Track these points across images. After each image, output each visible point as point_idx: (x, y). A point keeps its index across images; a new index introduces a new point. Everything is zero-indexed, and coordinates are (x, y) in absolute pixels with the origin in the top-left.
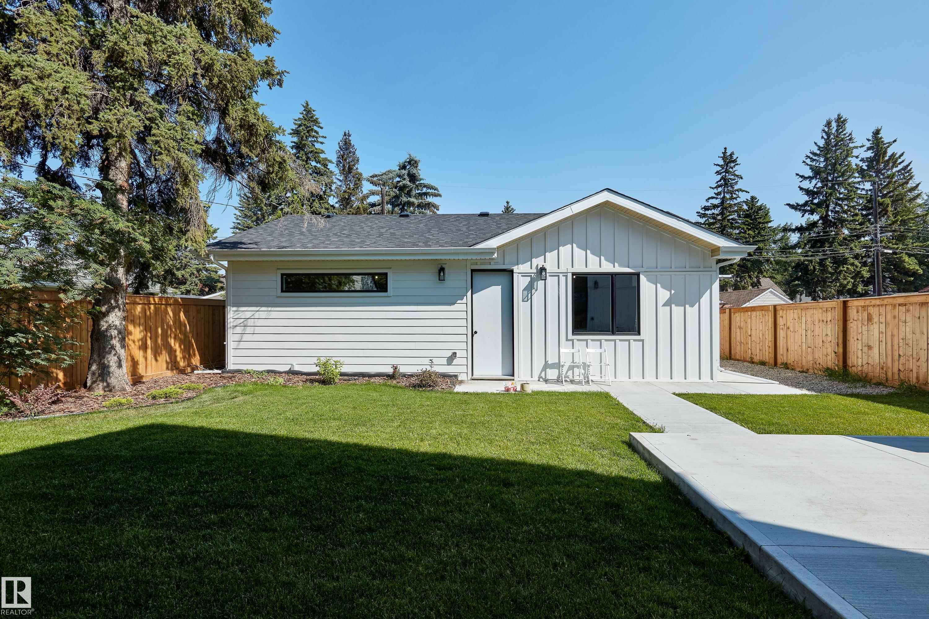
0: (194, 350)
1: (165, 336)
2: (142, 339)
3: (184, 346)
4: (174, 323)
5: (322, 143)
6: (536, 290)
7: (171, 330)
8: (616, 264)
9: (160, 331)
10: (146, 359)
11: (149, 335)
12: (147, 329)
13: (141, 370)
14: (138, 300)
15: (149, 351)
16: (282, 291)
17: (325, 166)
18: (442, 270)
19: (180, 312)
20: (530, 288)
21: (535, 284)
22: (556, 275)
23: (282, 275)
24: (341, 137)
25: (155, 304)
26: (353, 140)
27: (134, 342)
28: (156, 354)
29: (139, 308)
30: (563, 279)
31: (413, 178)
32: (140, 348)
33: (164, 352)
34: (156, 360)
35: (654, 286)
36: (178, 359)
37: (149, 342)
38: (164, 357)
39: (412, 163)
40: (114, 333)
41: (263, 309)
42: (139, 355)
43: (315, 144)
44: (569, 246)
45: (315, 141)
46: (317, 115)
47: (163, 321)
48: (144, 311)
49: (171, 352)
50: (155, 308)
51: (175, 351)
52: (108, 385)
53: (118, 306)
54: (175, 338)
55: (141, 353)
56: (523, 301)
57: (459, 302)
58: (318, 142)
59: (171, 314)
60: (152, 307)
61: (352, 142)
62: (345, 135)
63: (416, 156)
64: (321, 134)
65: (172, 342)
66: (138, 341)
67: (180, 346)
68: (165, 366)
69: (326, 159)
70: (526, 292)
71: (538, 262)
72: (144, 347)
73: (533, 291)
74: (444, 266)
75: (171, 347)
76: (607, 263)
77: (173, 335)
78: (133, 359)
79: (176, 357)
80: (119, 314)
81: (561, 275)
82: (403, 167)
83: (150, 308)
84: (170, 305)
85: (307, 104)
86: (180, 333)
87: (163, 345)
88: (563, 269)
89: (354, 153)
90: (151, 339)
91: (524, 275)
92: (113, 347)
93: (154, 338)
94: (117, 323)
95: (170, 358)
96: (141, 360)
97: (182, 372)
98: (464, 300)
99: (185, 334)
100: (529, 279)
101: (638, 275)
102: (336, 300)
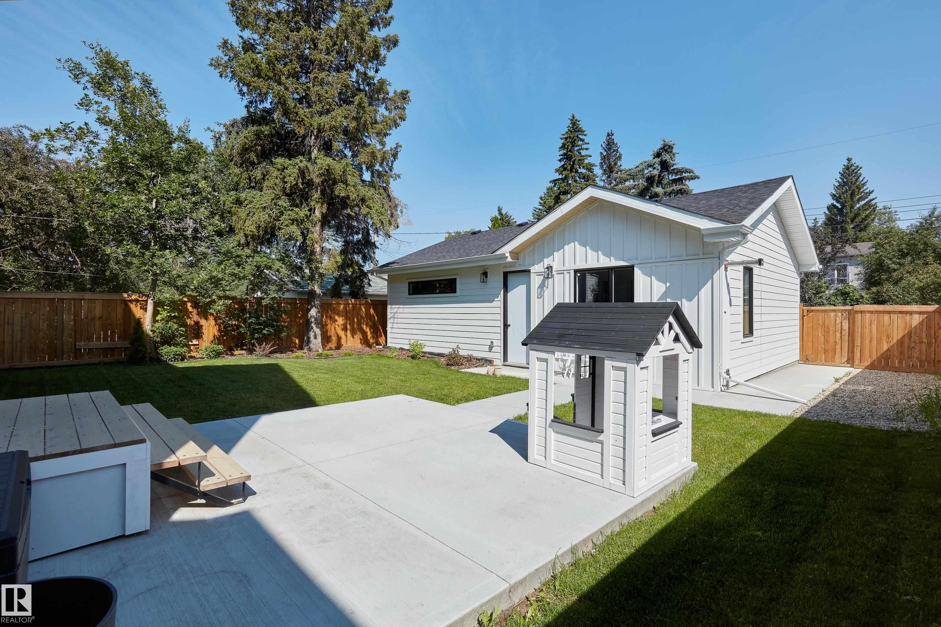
0: (381, 333)
1: (359, 323)
2: (343, 325)
3: (373, 330)
4: (366, 315)
5: (587, 149)
6: (547, 288)
7: (364, 320)
8: (612, 258)
9: (356, 320)
10: (346, 336)
11: (348, 322)
12: (346, 318)
13: (343, 341)
14: (340, 302)
15: (348, 332)
16: (409, 294)
17: (590, 170)
18: (485, 274)
19: (370, 309)
20: (542, 286)
21: (546, 282)
22: (561, 273)
23: (409, 283)
24: (604, 138)
25: (352, 304)
26: (616, 139)
27: (339, 326)
28: (353, 333)
29: (342, 306)
30: (567, 276)
31: (665, 166)
32: (342, 329)
33: (358, 333)
34: (353, 337)
35: (650, 279)
36: (369, 338)
37: (348, 326)
38: (358, 336)
39: (667, 148)
40: (313, 320)
41: (401, 306)
42: (342, 333)
43: (581, 151)
44: (573, 244)
45: (580, 149)
46: (582, 125)
47: (358, 314)
48: (345, 308)
49: (364, 333)
50: (353, 306)
51: (367, 333)
52: (310, 348)
53: (315, 306)
54: (366, 325)
55: (343, 332)
56: (538, 298)
57: (496, 299)
58: (582, 149)
59: (364, 310)
60: (351, 306)
61: (615, 141)
62: (608, 135)
63: (669, 140)
64: (586, 141)
65: (364, 327)
66: (341, 325)
67: (370, 330)
68: (359, 341)
69: (589, 164)
70: (540, 290)
71: (547, 262)
72: (345, 329)
73: (545, 288)
74: (486, 270)
75: (364, 330)
76: (605, 257)
77: (365, 323)
78: (338, 336)
79: (367, 336)
80: (315, 310)
81: (565, 272)
82: (658, 155)
83: (349, 306)
84: (363, 304)
85: (573, 117)
86: (370, 321)
87: (358, 328)
88: (567, 267)
89: (617, 151)
90: (350, 324)
91: (539, 273)
92: (312, 328)
93: (352, 324)
94: (314, 314)
95: (363, 337)
96: (343, 337)
97: (370, 346)
98: (499, 299)
99: (374, 322)
100: (542, 277)
101: (631, 268)
102: (432, 300)
